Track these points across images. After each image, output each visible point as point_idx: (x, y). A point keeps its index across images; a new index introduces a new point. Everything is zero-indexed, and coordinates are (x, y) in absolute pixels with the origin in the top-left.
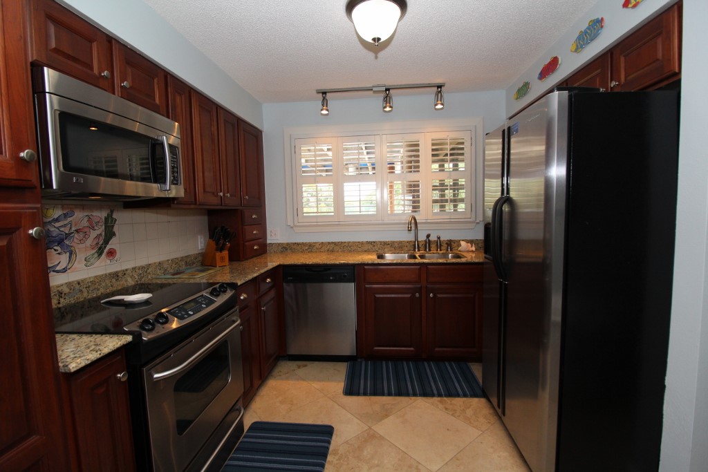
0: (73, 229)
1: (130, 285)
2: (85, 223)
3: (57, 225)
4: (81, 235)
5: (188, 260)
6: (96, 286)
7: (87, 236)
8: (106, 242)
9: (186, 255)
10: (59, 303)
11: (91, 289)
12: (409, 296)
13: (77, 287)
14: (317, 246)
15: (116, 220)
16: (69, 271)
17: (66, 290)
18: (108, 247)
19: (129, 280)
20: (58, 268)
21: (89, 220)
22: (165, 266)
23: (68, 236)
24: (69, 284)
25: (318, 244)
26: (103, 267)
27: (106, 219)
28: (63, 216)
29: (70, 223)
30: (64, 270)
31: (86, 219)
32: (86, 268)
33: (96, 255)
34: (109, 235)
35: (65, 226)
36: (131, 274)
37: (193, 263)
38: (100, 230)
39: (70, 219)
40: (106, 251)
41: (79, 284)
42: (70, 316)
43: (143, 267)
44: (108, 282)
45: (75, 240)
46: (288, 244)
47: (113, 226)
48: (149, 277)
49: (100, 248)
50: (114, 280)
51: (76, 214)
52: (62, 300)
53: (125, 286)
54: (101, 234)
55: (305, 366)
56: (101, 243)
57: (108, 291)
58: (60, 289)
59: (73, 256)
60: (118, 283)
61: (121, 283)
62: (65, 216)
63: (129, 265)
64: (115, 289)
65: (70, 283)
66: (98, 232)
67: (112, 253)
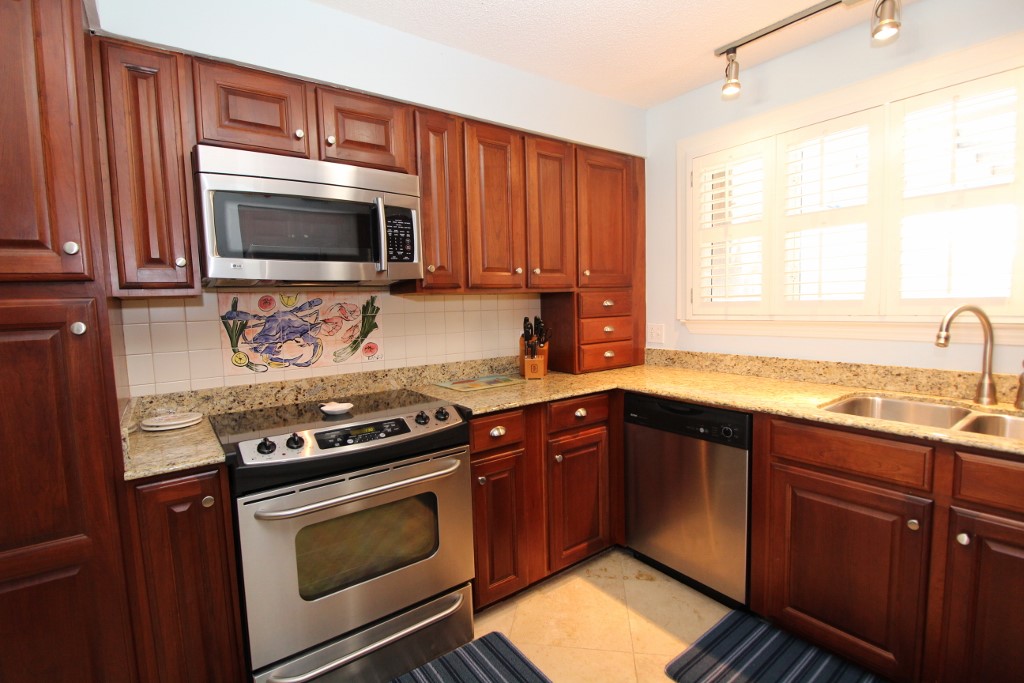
0: (321, 318)
1: (392, 388)
2: (336, 312)
3: (300, 314)
4: (330, 327)
5: (496, 364)
6: (345, 386)
7: (338, 328)
8: (364, 334)
9: (493, 356)
10: (297, 399)
11: (338, 388)
12: (890, 518)
13: (321, 384)
14: (727, 361)
15: (378, 309)
16: (312, 365)
17: (305, 386)
18: (366, 341)
19: (393, 382)
20: (299, 362)
21: (341, 308)
22: (453, 370)
23: (313, 326)
24: (309, 380)
25: (728, 358)
26: (358, 364)
27: (365, 309)
28: (308, 305)
29: (317, 312)
30: (307, 364)
31: (337, 308)
32: (334, 363)
33: (349, 350)
34: (369, 326)
35: (310, 315)
36: (396, 376)
37: (505, 370)
38: (358, 320)
39: (316, 308)
40: (363, 345)
41: (322, 381)
42: (309, 415)
43: (415, 369)
44: (361, 382)
45: (322, 331)
46: (676, 353)
47: (374, 317)
48: (425, 381)
49: (355, 342)
50: (370, 381)
51: (324, 302)
52: (300, 397)
53: (387, 389)
54: (356, 326)
55: (652, 579)
56: (356, 336)
57: (361, 393)
58: (298, 384)
59: (319, 350)
60: (377, 384)
61: (381, 385)
62: (311, 304)
63: (394, 365)
64: (372, 392)
65: (311, 379)
66: (353, 323)
67: (370, 348)
